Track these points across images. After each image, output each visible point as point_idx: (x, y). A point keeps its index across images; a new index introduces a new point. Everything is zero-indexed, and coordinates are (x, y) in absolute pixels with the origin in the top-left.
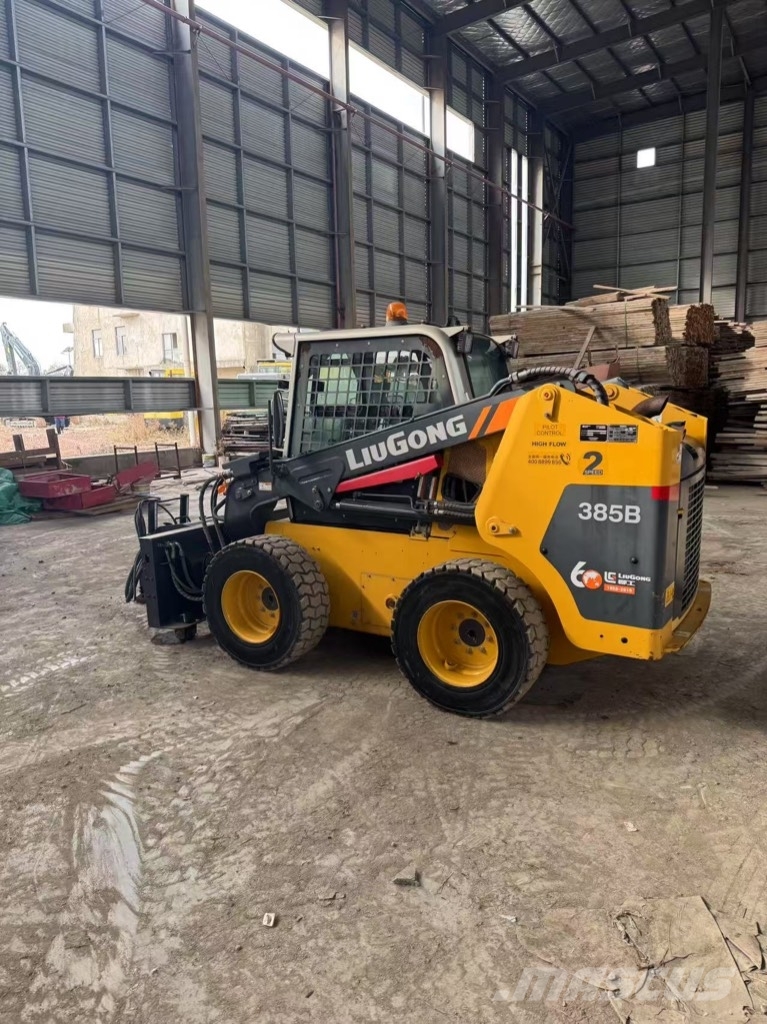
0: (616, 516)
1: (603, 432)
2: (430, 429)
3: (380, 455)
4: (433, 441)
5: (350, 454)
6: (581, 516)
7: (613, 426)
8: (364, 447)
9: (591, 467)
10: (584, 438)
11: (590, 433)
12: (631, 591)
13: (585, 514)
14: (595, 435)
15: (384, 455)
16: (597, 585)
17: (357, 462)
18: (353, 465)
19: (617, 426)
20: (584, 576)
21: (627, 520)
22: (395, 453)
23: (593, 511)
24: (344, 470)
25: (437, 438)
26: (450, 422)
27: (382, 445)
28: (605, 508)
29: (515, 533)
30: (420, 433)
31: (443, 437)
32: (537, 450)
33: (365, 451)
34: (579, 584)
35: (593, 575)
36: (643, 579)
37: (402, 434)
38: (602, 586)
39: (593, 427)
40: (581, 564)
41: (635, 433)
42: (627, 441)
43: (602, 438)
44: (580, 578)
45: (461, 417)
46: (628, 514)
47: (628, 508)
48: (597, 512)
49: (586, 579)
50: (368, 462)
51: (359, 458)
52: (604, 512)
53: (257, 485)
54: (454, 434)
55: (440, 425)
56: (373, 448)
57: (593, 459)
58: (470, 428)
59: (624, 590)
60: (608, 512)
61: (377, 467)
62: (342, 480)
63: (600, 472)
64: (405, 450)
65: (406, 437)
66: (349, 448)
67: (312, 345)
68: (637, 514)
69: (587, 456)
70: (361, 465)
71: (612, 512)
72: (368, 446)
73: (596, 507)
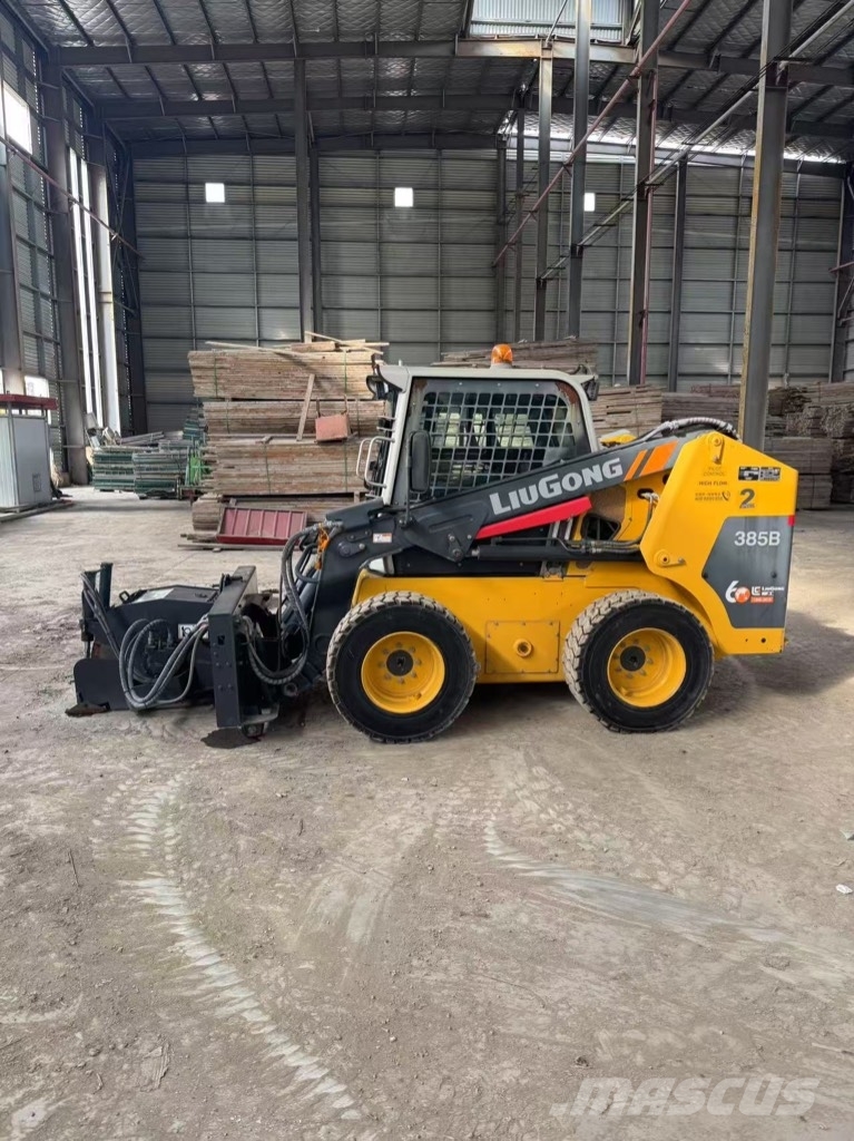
0: (763, 541)
1: (756, 473)
2: (586, 472)
3: (530, 498)
4: (588, 483)
5: (495, 499)
6: (736, 543)
7: (763, 468)
8: (512, 490)
9: (745, 502)
10: (741, 478)
11: (746, 473)
12: (770, 600)
13: (740, 541)
14: (750, 475)
15: (535, 498)
16: (746, 598)
17: (503, 506)
18: (498, 509)
19: (766, 468)
20: (734, 592)
21: (771, 544)
22: (546, 495)
23: (746, 538)
24: (488, 515)
25: (592, 479)
26: (606, 466)
27: (532, 489)
28: (755, 534)
29: (682, 563)
30: (575, 475)
31: (599, 479)
32: (703, 489)
33: (513, 496)
34: (732, 600)
35: (743, 590)
36: (779, 589)
37: (555, 476)
38: (749, 600)
39: (749, 469)
40: (734, 583)
41: (779, 474)
42: (772, 479)
43: (755, 478)
44: (733, 595)
45: (618, 460)
46: (771, 538)
47: (772, 533)
48: (749, 538)
49: (737, 595)
50: (516, 505)
51: (505, 501)
52: (754, 538)
53: (372, 537)
54: (609, 475)
55: (596, 468)
56: (523, 492)
57: (748, 494)
58: (625, 470)
59: (765, 600)
60: (757, 538)
61: (525, 510)
62: (483, 526)
63: (752, 506)
64: (558, 492)
65: (560, 480)
66: (493, 492)
67: (429, 382)
68: (777, 538)
69: (743, 492)
70: (508, 509)
71: (760, 538)
72: (516, 489)
73: (748, 535)
